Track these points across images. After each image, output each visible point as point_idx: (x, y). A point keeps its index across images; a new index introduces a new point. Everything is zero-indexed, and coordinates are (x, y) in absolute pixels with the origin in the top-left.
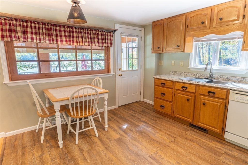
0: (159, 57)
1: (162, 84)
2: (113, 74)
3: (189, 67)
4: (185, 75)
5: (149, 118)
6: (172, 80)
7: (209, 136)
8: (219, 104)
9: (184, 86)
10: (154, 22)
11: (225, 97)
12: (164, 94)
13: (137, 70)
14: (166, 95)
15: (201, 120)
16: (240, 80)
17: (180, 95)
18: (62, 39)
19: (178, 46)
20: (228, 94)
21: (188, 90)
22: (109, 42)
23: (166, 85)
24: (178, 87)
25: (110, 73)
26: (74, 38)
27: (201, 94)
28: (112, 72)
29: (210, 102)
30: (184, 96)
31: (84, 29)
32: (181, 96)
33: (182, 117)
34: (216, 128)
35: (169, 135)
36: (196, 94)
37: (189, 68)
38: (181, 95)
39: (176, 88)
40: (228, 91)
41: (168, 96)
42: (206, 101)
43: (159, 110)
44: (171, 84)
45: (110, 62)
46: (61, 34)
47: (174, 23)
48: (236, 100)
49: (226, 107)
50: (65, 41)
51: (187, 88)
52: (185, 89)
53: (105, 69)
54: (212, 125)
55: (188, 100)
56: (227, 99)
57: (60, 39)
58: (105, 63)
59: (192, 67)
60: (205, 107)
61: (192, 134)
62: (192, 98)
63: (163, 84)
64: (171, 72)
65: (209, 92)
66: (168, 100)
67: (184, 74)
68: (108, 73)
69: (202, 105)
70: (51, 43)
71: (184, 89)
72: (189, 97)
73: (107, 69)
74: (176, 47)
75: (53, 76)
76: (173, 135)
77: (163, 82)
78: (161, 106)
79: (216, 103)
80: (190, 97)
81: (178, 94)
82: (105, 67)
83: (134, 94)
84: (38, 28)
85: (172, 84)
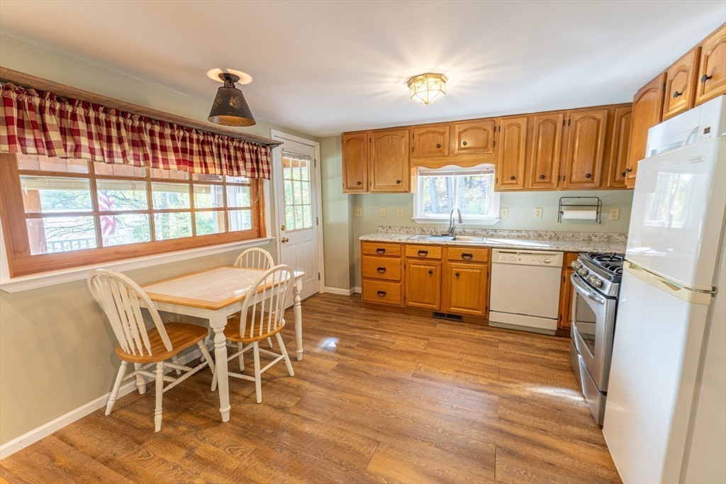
0: (355, 201)
1: (378, 250)
2: (271, 240)
3: (414, 218)
4: (407, 232)
5: (361, 319)
6: (398, 241)
7: (467, 325)
8: (479, 271)
9: (422, 250)
10: (346, 133)
11: (486, 260)
12: (384, 269)
13: (311, 228)
14: (387, 269)
15: (454, 303)
16: (490, 233)
17: (415, 266)
18: (167, 155)
19: (398, 182)
20: (489, 254)
21: (429, 256)
22: (265, 167)
23: (386, 251)
24: (411, 252)
25: (265, 237)
26: (194, 157)
27: (450, 260)
28: (269, 236)
29: (466, 270)
30: (423, 267)
31: (217, 136)
32: (418, 268)
33: (420, 304)
34: (477, 310)
35: (416, 337)
36: (443, 261)
37: (413, 220)
38: (418, 266)
39: (407, 255)
40: (489, 249)
41: (393, 271)
42: (459, 270)
43: (374, 300)
44: (397, 248)
45: (264, 213)
46: (163, 145)
47: (388, 141)
48: (500, 261)
49: (489, 275)
50: (175, 162)
51: (426, 252)
52: (424, 254)
53: (252, 229)
54: (470, 306)
55: (431, 272)
56: (488, 263)
57: (162, 155)
58: (253, 215)
59: (418, 217)
60: (458, 279)
61: (443, 327)
62: (436, 269)
63: (381, 252)
64: (381, 229)
65: (464, 255)
66: (393, 279)
67: (405, 230)
68: (260, 236)
69: (454, 277)
70: (140, 166)
71: (421, 254)
72: (431, 267)
73: (256, 229)
74: (395, 183)
75: (137, 254)
76: (421, 336)
77: (381, 246)
78: (379, 292)
79: (475, 271)
80: (434, 268)
81: (412, 266)
82: (253, 224)
83: (308, 278)
84: (105, 125)
85: (399, 249)
